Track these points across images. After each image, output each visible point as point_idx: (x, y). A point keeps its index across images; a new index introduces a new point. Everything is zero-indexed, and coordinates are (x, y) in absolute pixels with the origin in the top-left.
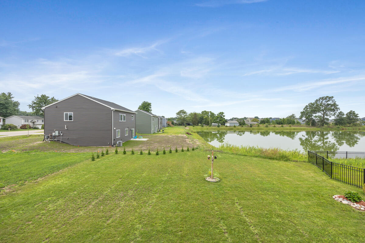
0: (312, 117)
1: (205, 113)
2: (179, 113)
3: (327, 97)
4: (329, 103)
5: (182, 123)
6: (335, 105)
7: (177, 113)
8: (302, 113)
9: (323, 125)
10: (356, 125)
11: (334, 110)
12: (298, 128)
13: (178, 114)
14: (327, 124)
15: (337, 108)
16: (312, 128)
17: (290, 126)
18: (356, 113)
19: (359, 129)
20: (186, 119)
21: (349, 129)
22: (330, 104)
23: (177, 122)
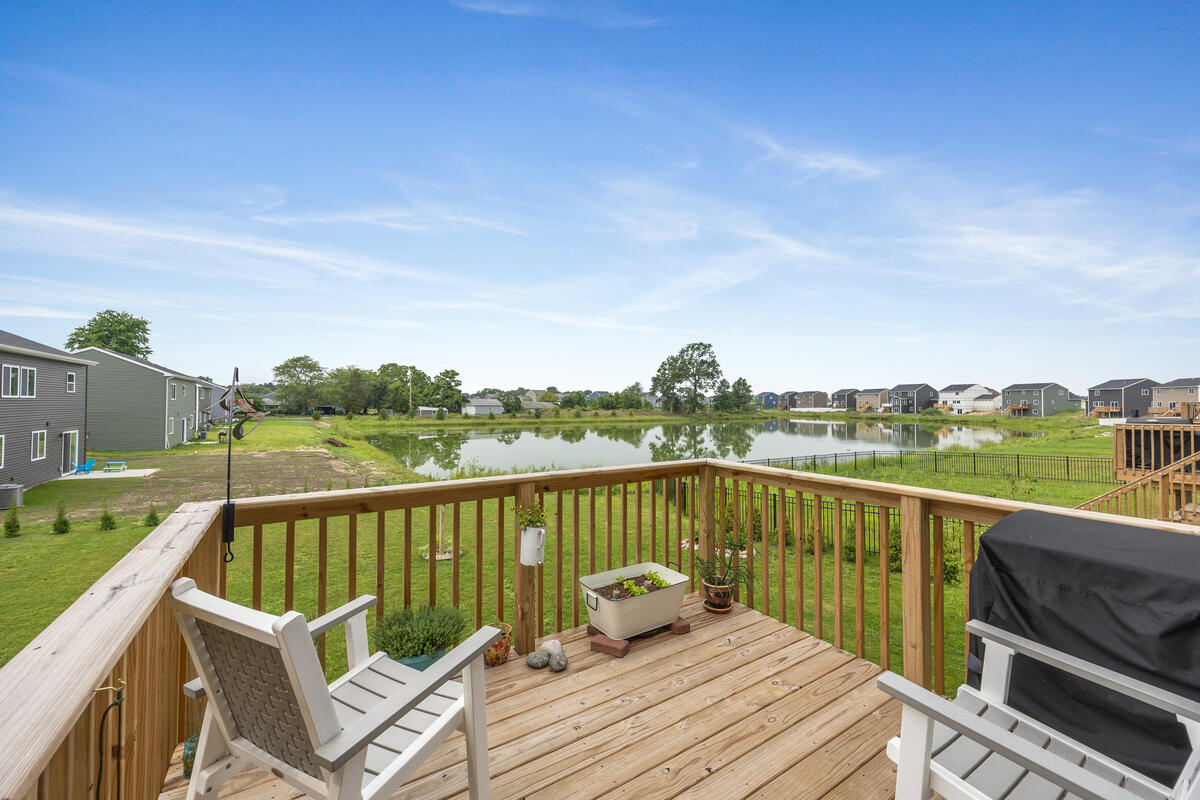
0: (675, 391)
1: (392, 370)
2: (286, 366)
3: (701, 344)
4: (704, 358)
5: (300, 407)
6: (713, 364)
7: (277, 369)
8: (654, 380)
9: (694, 411)
10: (747, 410)
11: (711, 376)
12: (646, 418)
13: (283, 373)
14: (701, 407)
15: (717, 372)
16: (673, 418)
17: (631, 414)
18: (748, 383)
19: (753, 418)
20: (319, 390)
21: (737, 418)
22: (706, 362)
23: (279, 403)
